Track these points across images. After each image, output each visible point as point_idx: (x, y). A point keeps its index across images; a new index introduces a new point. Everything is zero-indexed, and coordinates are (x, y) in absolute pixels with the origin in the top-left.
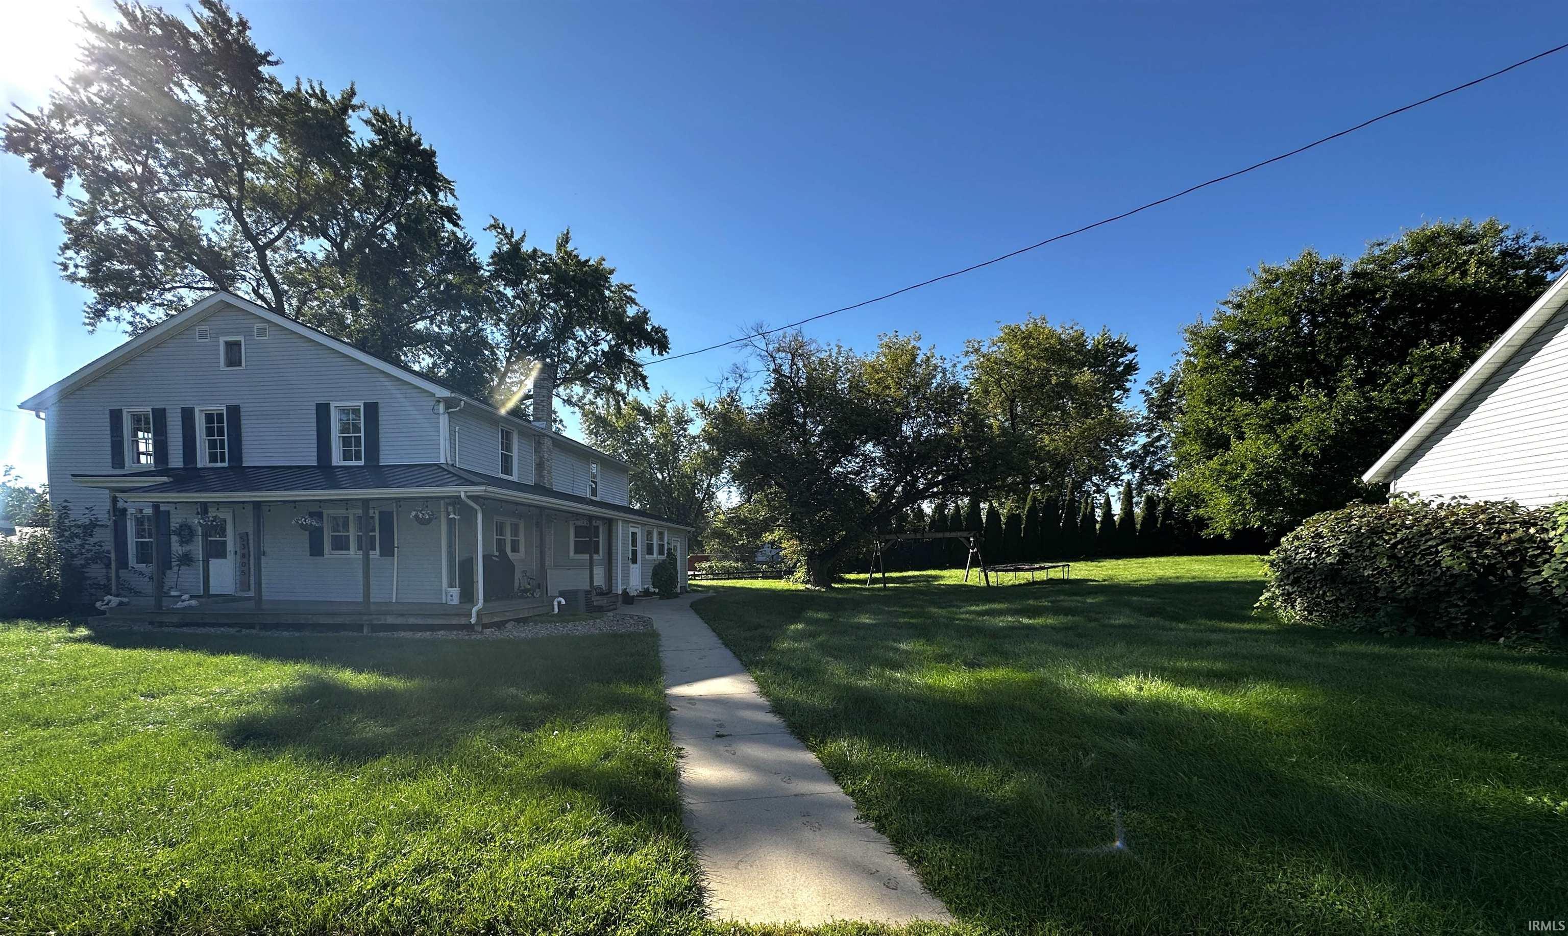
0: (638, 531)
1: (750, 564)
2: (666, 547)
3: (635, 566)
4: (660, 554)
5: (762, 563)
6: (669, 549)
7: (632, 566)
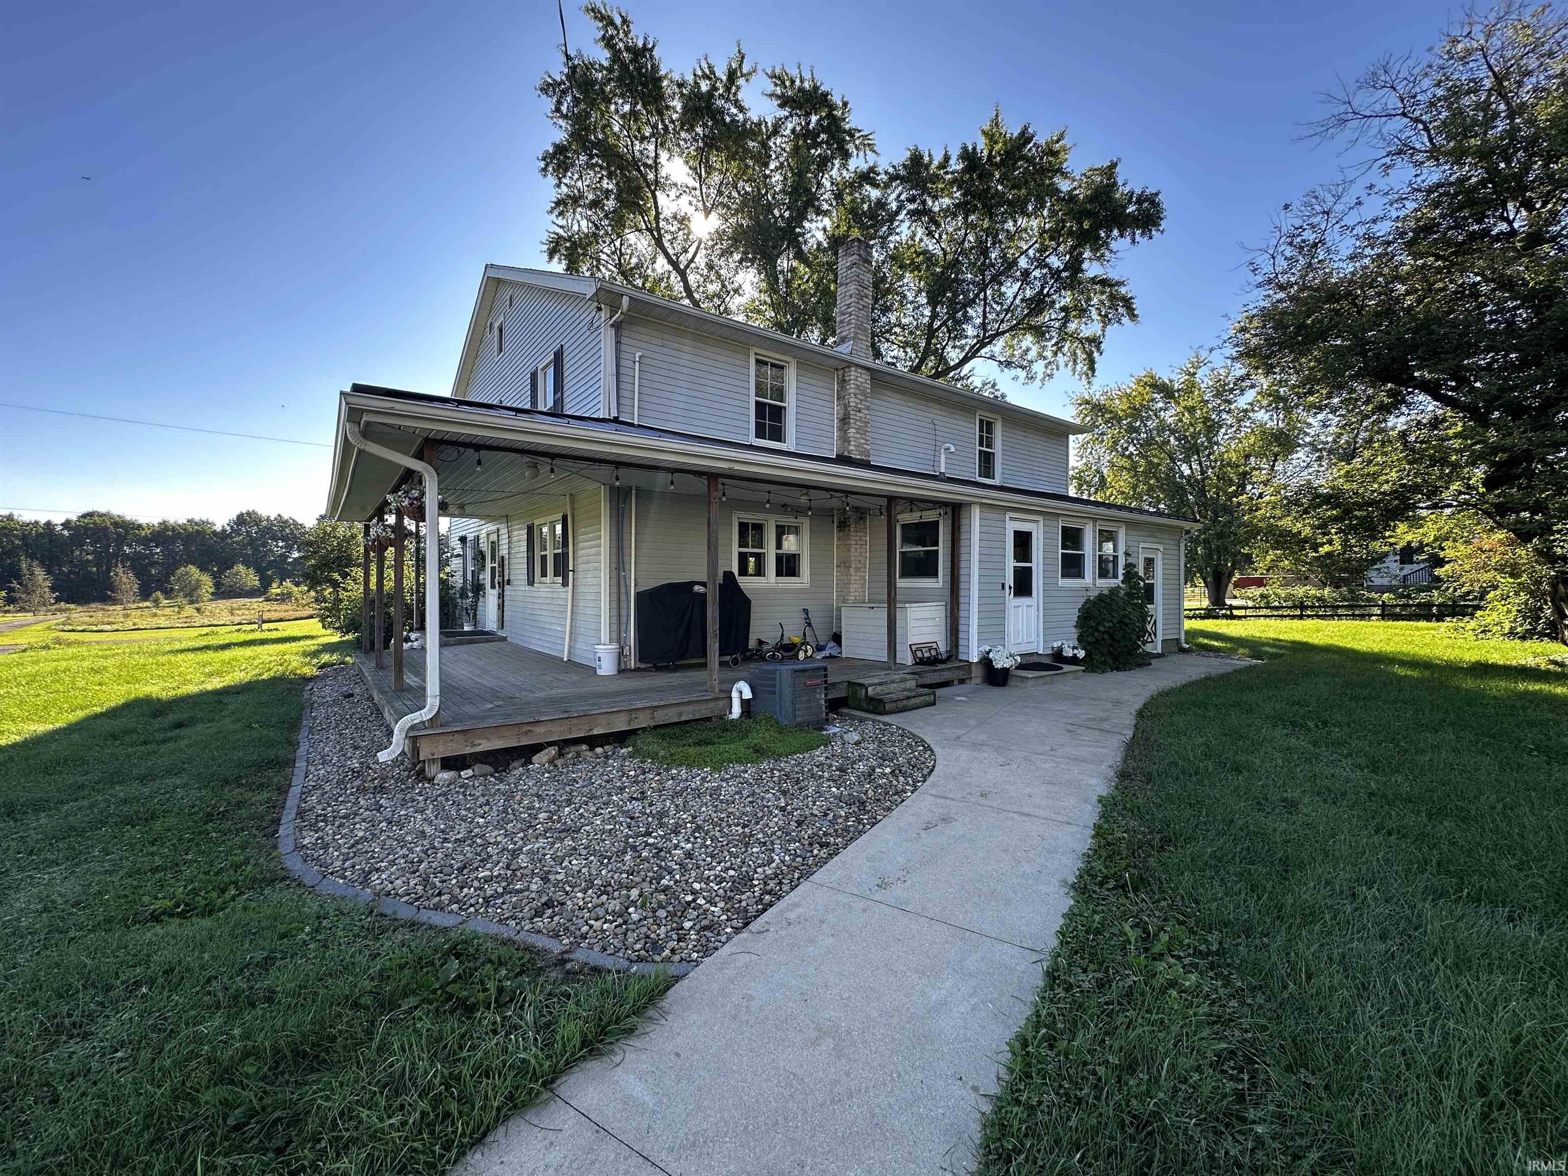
0: (1037, 530)
1: (1351, 591)
2: (1121, 562)
3: (1023, 601)
4: (1101, 576)
5: (1382, 590)
6: (1129, 566)
7: (1012, 601)
